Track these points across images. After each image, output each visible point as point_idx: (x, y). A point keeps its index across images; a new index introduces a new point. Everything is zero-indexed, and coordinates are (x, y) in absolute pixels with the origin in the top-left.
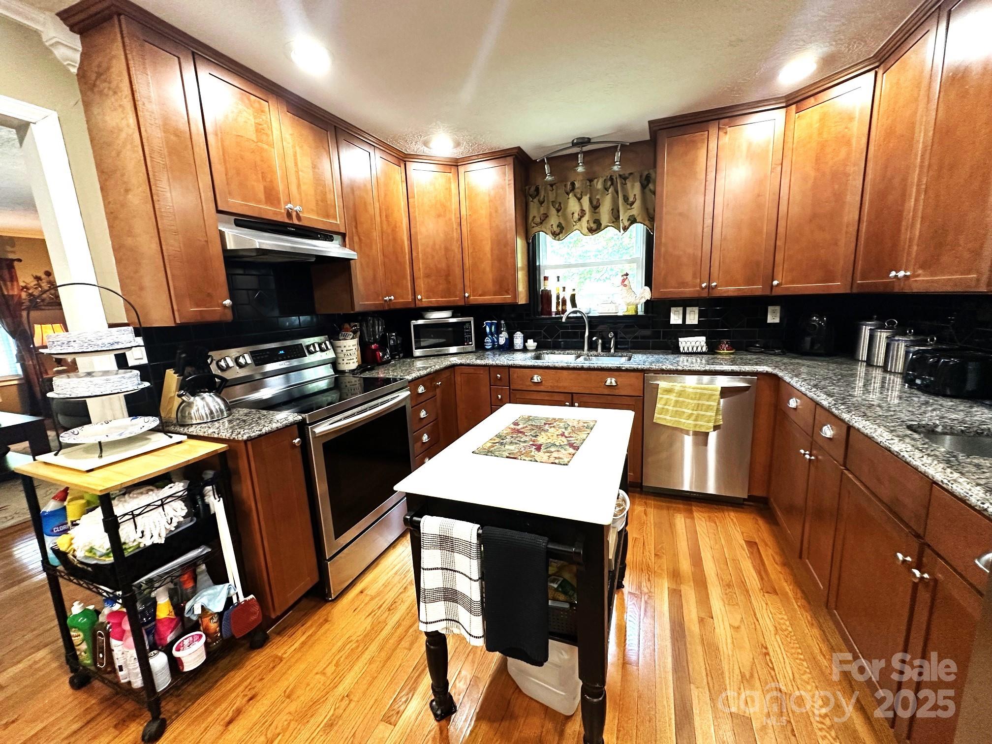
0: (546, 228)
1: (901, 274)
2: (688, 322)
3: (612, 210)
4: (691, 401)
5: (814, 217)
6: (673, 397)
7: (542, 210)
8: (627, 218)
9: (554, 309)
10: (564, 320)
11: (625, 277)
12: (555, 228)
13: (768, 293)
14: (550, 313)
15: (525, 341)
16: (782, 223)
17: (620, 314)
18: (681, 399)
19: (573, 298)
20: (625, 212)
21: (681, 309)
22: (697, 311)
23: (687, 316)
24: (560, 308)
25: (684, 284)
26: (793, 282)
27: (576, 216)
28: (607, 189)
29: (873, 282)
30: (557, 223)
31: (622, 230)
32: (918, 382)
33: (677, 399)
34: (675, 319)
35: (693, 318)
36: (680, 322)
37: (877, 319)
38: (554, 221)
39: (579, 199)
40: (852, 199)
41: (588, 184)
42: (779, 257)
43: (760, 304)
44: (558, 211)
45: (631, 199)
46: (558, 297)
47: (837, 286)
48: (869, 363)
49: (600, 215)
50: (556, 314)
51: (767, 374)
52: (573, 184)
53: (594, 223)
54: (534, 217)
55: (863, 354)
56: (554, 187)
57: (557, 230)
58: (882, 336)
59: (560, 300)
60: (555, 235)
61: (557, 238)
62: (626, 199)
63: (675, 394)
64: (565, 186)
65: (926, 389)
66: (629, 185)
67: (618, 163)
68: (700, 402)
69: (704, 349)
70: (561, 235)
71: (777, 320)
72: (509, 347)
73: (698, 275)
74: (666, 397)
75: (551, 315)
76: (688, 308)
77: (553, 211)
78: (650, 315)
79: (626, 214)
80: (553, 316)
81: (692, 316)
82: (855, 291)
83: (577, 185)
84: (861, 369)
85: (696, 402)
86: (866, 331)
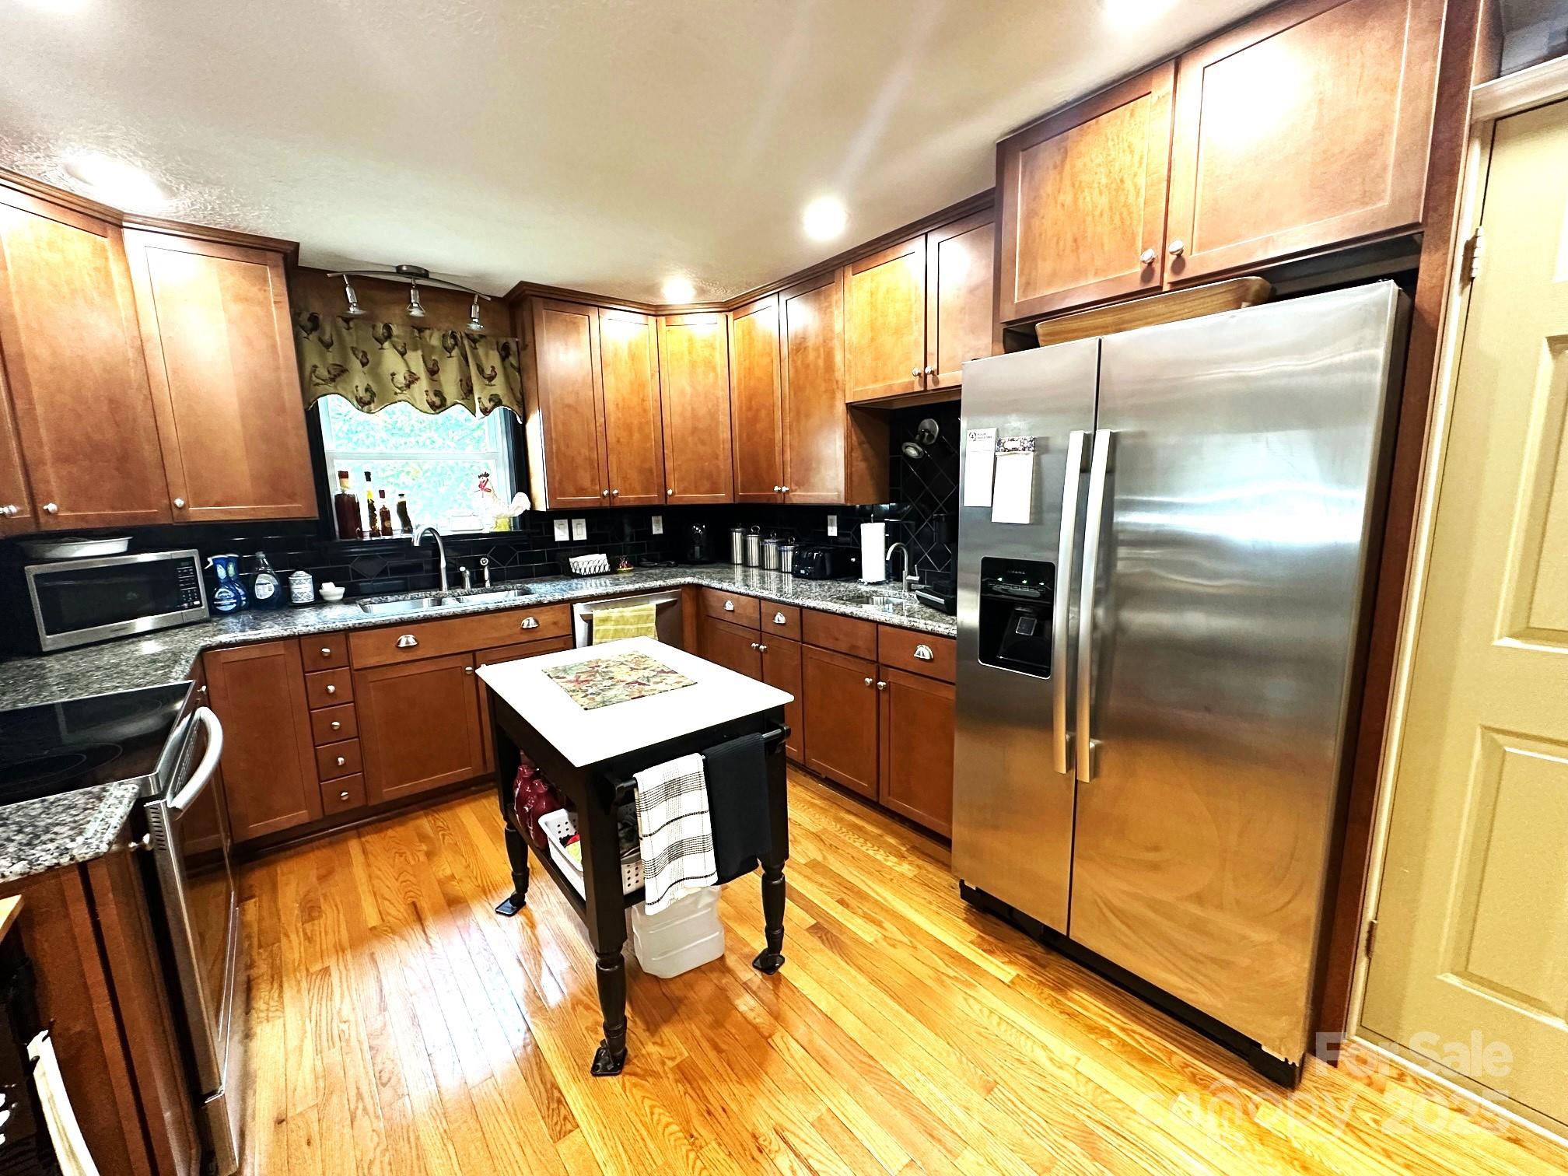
0: (345, 389)
1: (784, 489)
2: (576, 538)
3: (461, 381)
4: (631, 627)
5: (695, 430)
6: (610, 626)
7: (332, 357)
8: (488, 397)
9: (366, 526)
10: (416, 544)
11: (485, 478)
12: (361, 393)
13: (663, 503)
14: (361, 534)
15: (317, 587)
16: (667, 431)
17: (486, 531)
18: (620, 627)
19: (402, 509)
20: (483, 390)
21: (566, 522)
22: (584, 524)
23: (574, 531)
24: (379, 525)
25: (581, 491)
26: (685, 492)
27: (400, 379)
28: (449, 350)
29: (754, 494)
30: (365, 385)
31: (479, 413)
32: (803, 572)
33: (615, 627)
34: (561, 534)
35: (581, 534)
36: (566, 538)
37: (742, 527)
38: (359, 379)
39: (403, 354)
40: (724, 419)
41: (416, 334)
42: (669, 465)
43: (641, 514)
44: (364, 365)
45: (488, 372)
46: (371, 507)
47: (723, 497)
48: (746, 563)
49: (441, 385)
50: (371, 536)
51: (689, 585)
52: (387, 327)
53: (436, 395)
54: (315, 367)
55: (738, 557)
56: (352, 324)
57: (367, 397)
58: (753, 541)
59: (377, 512)
60: (363, 404)
61: (366, 408)
62: (481, 370)
63: (613, 623)
64: (374, 327)
65: (809, 577)
66: (481, 351)
67: (476, 320)
68: (639, 626)
69: (607, 569)
70: (372, 406)
71: (661, 531)
72: (283, 602)
73: (597, 481)
74: (602, 628)
75: (362, 537)
76: (573, 521)
77: (356, 364)
78: (528, 530)
79: (485, 392)
80: (367, 538)
81: (579, 530)
82: (737, 501)
83: (395, 330)
84: (739, 570)
85: (635, 626)
86: (737, 537)
